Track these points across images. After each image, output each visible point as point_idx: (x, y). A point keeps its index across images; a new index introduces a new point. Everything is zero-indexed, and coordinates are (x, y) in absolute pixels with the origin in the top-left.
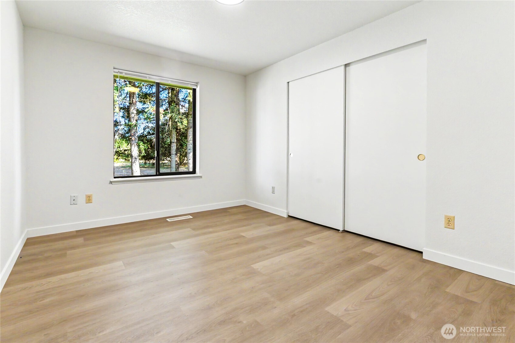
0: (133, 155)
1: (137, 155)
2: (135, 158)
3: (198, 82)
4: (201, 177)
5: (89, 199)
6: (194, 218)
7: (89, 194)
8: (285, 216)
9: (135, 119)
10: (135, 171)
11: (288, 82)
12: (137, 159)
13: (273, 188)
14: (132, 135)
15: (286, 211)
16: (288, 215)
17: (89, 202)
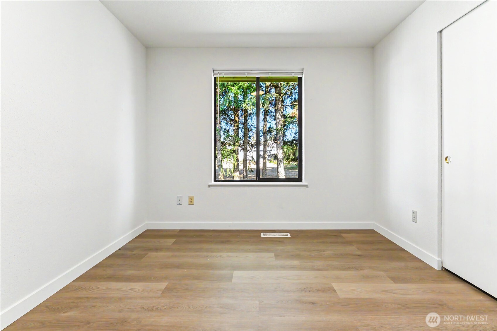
0: (278, 158)
1: (282, 157)
2: (281, 161)
3: (304, 68)
4: (306, 186)
5: (191, 201)
6: (292, 237)
7: (191, 195)
8: (436, 266)
9: (280, 124)
10: (280, 173)
11: (440, 30)
12: (282, 162)
13: (414, 213)
14: (278, 139)
15: (437, 259)
16: (443, 267)
17: (191, 203)
